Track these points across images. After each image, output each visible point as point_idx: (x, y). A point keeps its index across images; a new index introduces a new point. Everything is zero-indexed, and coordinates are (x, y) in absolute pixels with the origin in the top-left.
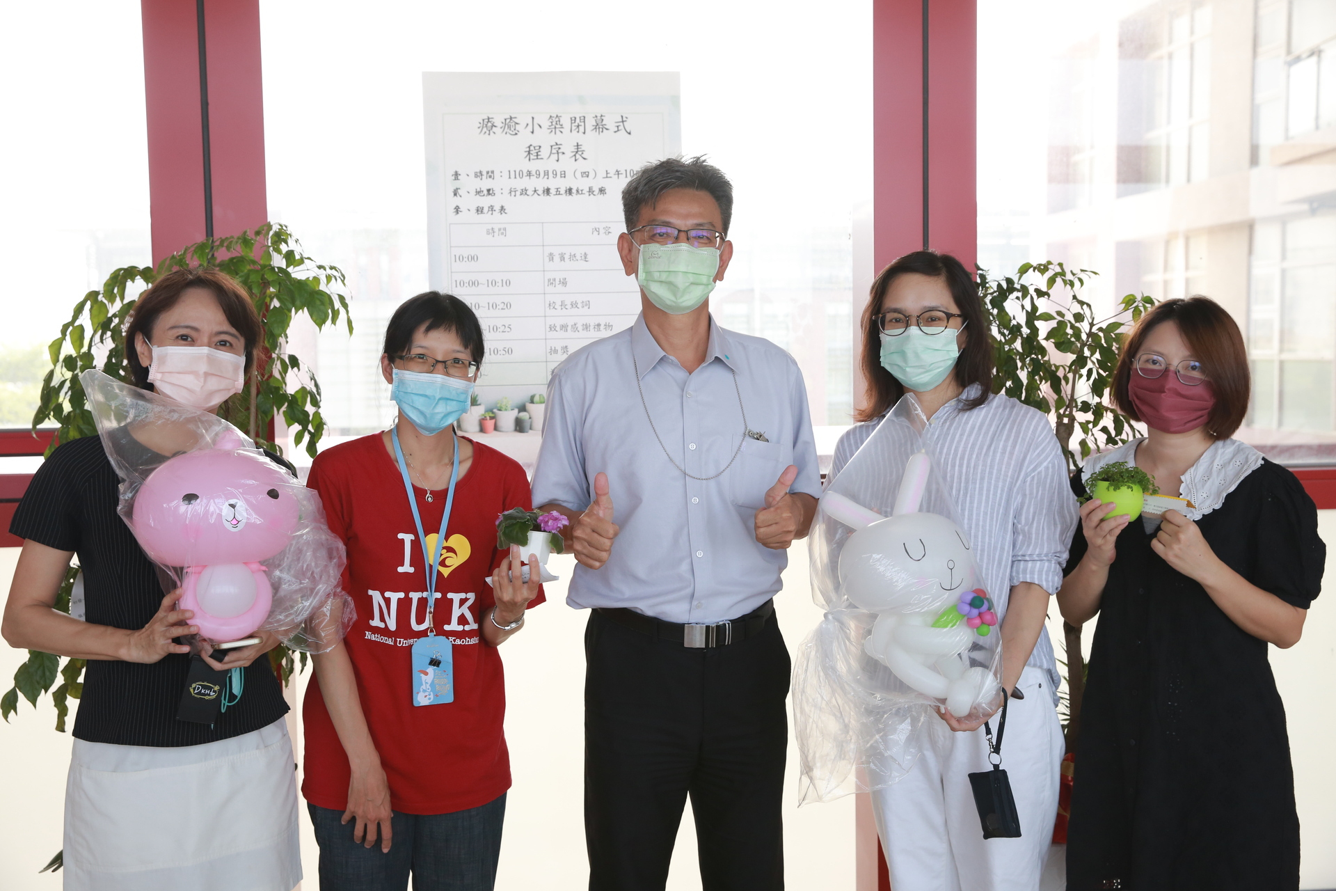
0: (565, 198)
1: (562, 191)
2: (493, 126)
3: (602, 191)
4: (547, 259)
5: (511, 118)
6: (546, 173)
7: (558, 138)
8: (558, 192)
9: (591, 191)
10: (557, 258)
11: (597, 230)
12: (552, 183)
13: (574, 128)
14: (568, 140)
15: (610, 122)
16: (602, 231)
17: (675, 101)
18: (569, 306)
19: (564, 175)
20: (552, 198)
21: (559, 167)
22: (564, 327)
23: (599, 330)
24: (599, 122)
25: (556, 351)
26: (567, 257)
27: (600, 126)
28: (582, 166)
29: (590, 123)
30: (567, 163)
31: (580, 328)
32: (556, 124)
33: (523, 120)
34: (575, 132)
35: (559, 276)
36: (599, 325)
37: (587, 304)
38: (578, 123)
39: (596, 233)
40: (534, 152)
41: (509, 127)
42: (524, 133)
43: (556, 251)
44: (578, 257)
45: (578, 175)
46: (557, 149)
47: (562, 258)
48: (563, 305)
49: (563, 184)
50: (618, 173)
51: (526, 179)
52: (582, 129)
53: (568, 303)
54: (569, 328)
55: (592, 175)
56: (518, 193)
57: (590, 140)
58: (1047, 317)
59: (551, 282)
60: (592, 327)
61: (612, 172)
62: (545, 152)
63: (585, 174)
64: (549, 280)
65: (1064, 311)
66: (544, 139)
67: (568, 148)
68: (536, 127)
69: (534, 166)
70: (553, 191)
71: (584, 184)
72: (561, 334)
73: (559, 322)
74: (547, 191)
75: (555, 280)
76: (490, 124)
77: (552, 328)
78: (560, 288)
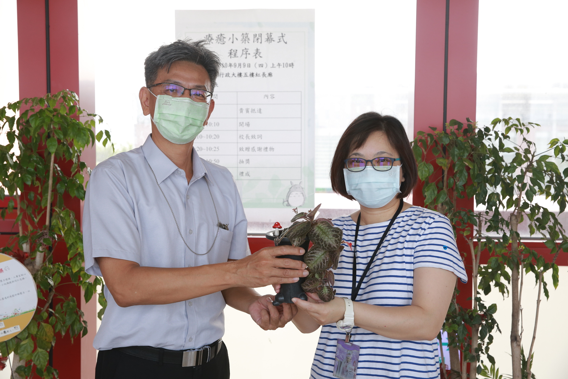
0: (250, 78)
1: (248, 75)
2: (212, 39)
3: (270, 75)
4: (239, 112)
5: (221, 35)
6: (240, 65)
7: (246, 45)
8: (246, 75)
9: (264, 75)
10: (244, 111)
11: (267, 96)
12: (243, 70)
13: (255, 40)
14: (252, 47)
15: (275, 37)
16: (269, 97)
17: (312, 25)
18: (250, 137)
19: (249, 66)
20: (243, 78)
21: (247, 62)
22: (248, 149)
23: (267, 151)
24: (269, 37)
25: (243, 162)
26: (250, 111)
27: (269, 39)
28: (259, 61)
29: (264, 37)
30: (251, 59)
31: (256, 149)
32: (245, 38)
33: (228, 36)
34: (256, 43)
35: (245, 121)
36: (266, 148)
37: (260, 137)
38: (257, 38)
39: (266, 98)
40: (233, 53)
41: (220, 40)
42: (228, 43)
43: (244, 108)
44: (256, 111)
45: (257, 66)
46: (246, 52)
47: (247, 111)
48: (247, 137)
49: (249, 71)
50: (279, 65)
51: (229, 68)
52: (260, 41)
53: (250, 135)
54: (250, 150)
55: (265, 66)
56: (224, 76)
57: (264, 47)
58: (509, 150)
59: (241, 124)
60: (263, 149)
61: (276, 64)
62: (239, 53)
63: (261, 66)
64: (240, 123)
65: (518, 147)
66: (239, 46)
67: (252, 51)
68: (235, 40)
69: (233, 61)
70: (243, 75)
71: (260, 71)
72: (246, 153)
73: (245, 146)
74: (240, 75)
75: (243, 123)
76: (210, 38)
77: (241, 149)
78: (246, 127)
